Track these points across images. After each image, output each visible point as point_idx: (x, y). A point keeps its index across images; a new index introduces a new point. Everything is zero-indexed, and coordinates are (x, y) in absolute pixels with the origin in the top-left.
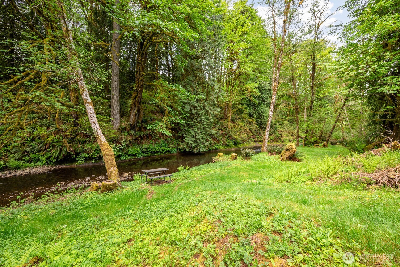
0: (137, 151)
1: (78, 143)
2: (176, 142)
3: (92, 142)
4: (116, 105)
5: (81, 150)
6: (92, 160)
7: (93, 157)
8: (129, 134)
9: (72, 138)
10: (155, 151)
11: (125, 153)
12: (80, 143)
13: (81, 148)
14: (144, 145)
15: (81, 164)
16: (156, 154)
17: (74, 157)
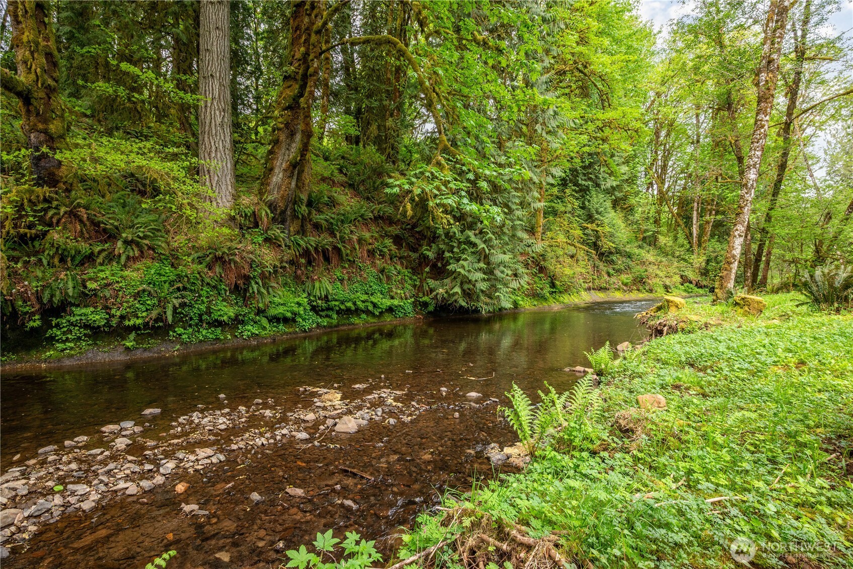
0: (299, 304)
1: (56, 260)
2: (410, 282)
3: (123, 259)
4: (219, 120)
5: (70, 292)
6: (124, 339)
7: (127, 323)
8: (266, 240)
9: (22, 237)
10: (353, 308)
11: (259, 312)
12: (62, 260)
13: (70, 284)
14: (317, 284)
15: (70, 356)
16: (355, 320)
17: (36, 323)
